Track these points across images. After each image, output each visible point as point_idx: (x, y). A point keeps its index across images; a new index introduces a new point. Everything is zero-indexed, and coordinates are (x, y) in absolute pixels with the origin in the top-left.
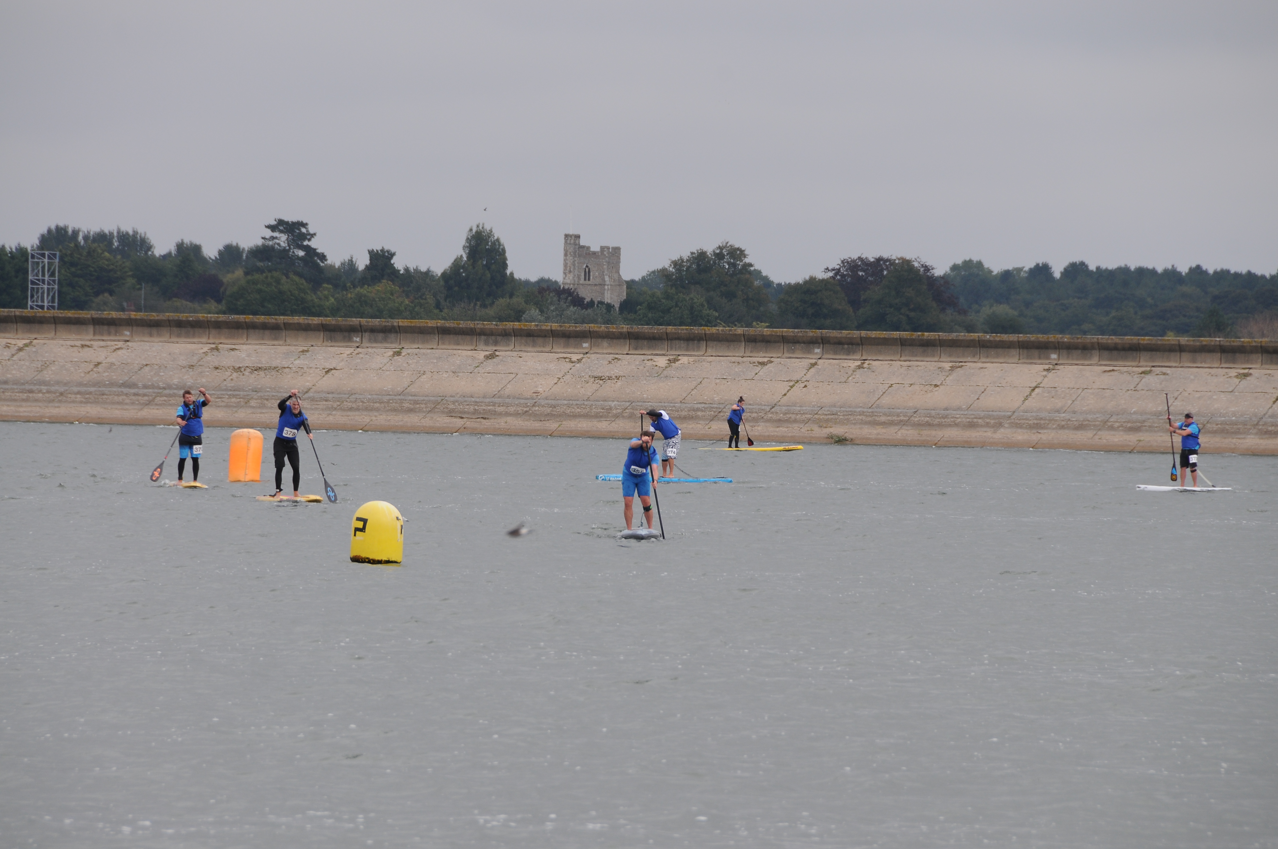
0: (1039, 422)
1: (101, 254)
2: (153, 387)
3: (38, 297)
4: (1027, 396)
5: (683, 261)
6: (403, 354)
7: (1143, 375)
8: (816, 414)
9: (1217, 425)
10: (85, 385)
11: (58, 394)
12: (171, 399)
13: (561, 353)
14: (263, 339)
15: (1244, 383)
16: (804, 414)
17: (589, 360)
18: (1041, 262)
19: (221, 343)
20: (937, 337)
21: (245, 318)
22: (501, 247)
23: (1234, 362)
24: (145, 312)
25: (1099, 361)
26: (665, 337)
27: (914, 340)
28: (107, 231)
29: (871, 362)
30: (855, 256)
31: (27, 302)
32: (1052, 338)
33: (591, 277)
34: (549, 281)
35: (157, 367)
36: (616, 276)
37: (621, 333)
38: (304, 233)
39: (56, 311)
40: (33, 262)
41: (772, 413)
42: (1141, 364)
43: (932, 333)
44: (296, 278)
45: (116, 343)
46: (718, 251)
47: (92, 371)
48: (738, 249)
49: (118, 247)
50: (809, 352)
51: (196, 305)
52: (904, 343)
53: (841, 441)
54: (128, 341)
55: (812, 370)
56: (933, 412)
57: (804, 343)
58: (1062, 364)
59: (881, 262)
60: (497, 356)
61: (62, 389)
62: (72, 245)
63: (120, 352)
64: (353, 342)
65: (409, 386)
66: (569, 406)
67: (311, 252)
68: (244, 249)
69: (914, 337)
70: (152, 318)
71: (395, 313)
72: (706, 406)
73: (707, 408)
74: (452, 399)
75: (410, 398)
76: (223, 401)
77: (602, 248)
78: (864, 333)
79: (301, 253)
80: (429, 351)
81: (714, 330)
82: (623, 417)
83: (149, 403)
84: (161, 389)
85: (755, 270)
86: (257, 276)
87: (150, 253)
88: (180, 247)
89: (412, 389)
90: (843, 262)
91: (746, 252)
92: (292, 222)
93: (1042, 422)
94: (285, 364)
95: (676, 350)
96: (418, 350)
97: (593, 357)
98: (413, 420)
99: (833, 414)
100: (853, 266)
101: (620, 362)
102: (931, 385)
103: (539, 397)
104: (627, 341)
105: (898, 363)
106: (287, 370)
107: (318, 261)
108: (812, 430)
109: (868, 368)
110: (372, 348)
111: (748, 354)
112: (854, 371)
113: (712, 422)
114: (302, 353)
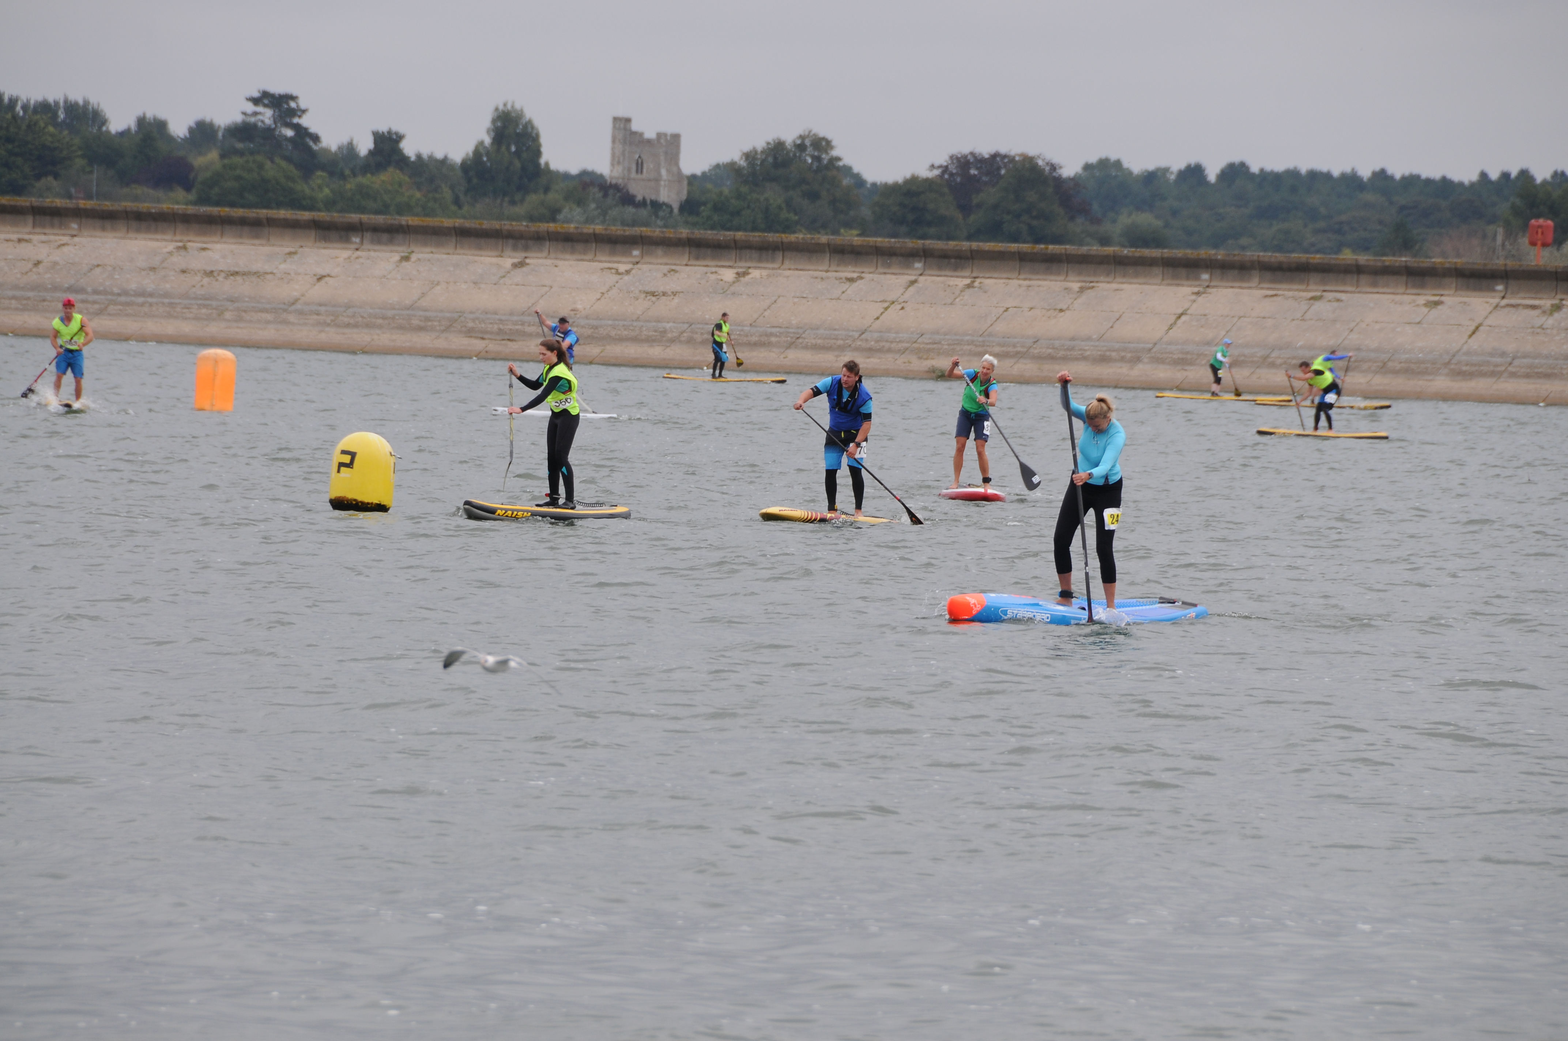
0: (1184, 356)
1: (44, 128)
2: (105, 292)
4: (1171, 325)
5: (756, 152)
6: (413, 259)
7: (1312, 301)
8: (915, 342)
9: (1401, 363)
10: (22, 289)
12: (127, 308)
13: (605, 262)
14: (241, 236)
15: (1435, 312)
16: (900, 342)
17: (640, 272)
18: (1193, 161)
19: (190, 241)
20: (1063, 251)
21: (220, 211)
22: (535, 132)
23: (1422, 286)
24: (97, 199)
25: (1259, 283)
26: (733, 245)
27: (1035, 254)
28: (51, 100)
29: (983, 280)
30: (966, 151)
32: (1204, 253)
33: (645, 170)
34: (592, 173)
35: (110, 268)
36: (675, 169)
37: (680, 240)
38: (293, 109)
41: (862, 340)
42: (1310, 287)
43: (1057, 247)
44: (283, 164)
45: (61, 237)
46: (799, 142)
47: (31, 270)
48: (824, 139)
49: (64, 121)
50: (908, 266)
51: (160, 193)
52: (1023, 258)
54: (75, 236)
55: (912, 289)
56: (1057, 343)
57: (902, 255)
58: (1214, 287)
59: (998, 159)
60: (528, 264)
62: (9, 116)
63: (65, 249)
64: (351, 243)
65: (419, 299)
66: (614, 327)
67: (302, 132)
68: (219, 127)
69: (1035, 251)
70: (106, 208)
71: (404, 209)
72: (782, 330)
73: (780, 333)
74: (472, 316)
75: (421, 313)
76: (191, 312)
77: (659, 135)
78: (975, 245)
79: (289, 133)
80: (445, 256)
81: (792, 238)
82: (680, 342)
83: (100, 313)
84: (114, 295)
85: (844, 166)
86: (237, 160)
87: (104, 129)
88: (141, 122)
89: (423, 303)
90: (951, 157)
91: (834, 143)
92: (280, 95)
93: (1189, 357)
94: (267, 268)
95: (746, 261)
96: (431, 255)
97: (645, 267)
98: (424, 340)
99: (935, 343)
100: (963, 163)
101: (677, 275)
102: (1055, 309)
103: (578, 316)
104: (687, 249)
105: (1015, 282)
106: (269, 277)
107: (311, 143)
108: (909, 362)
109: (980, 288)
110: (375, 251)
111: (833, 268)
112: (961, 291)
113: (788, 351)
114: (288, 256)
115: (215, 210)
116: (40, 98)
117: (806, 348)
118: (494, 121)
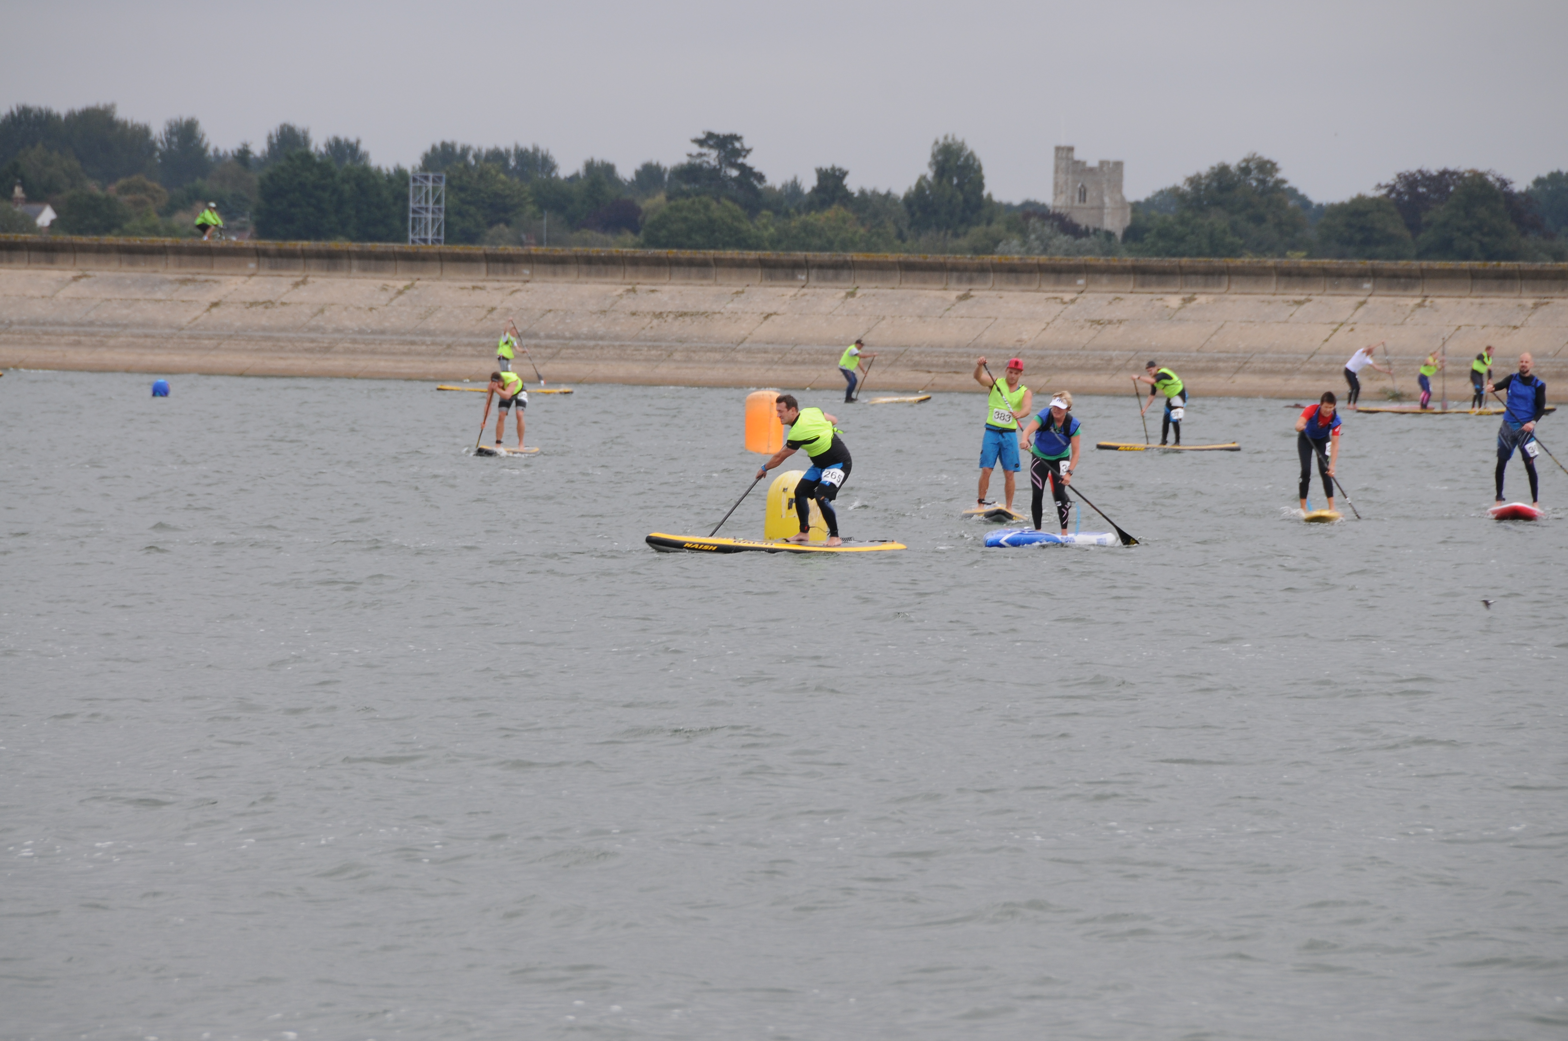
1: (496, 175)
2: (557, 337)
3: (420, 229)
6: (858, 295)
10: (478, 335)
11: (445, 347)
12: (579, 351)
13: (1050, 291)
14: (689, 278)
17: (1085, 301)
19: (639, 284)
20: (1517, 267)
21: (667, 253)
22: (976, 163)
24: (548, 244)
26: (1178, 271)
27: (1488, 271)
28: (502, 148)
29: (1434, 299)
30: (1413, 169)
31: (407, 235)
33: (1088, 198)
34: (1035, 204)
35: (562, 313)
36: (1118, 197)
37: (1124, 267)
38: (737, 149)
39: (442, 245)
40: (415, 187)
41: (1311, 363)
43: (1509, 263)
44: (729, 204)
45: (513, 284)
46: (1243, 165)
47: (485, 317)
48: (1268, 162)
49: (515, 168)
50: (1357, 287)
51: (609, 237)
52: (1475, 276)
53: (1396, 396)
54: (528, 281)
55: (1361, 310)
57: (1351, 276)
59: (1447, 176)
60: (972, 296)
61: (449, 340)
62: (461, 166)
63: (518, 295)
64: (797, 280)
66: (1060, 356)
67: (747, 172)
68: (665, 169)
69: (1487, 268)
70: (556, 254)
71: (848, 245)
72: (1229, 355)
73: (1228, 358)
74: (917, 350)
76: (641, 354)
77: (1102, 163)
78: (1425, 264)
79: (734, 173)
80: (890, 291)
81: (1238, 262)
82: (1126, 369)
83: (552, 357)
84: (566, 339)
85: (1290, 188)
86: (681, 202)
87: (553, 175)
88: (590, 166)
90: (1399, 176)
91: (1279, 166)
92: (724, 136)
94: (716, 308)
95: (1191, 287)
96: (875, 290)
97: (1090, 296)
100: (1411, 181)
101: (1122, 302)
102: (1509, 327)
103: (1023, 346)
104: (1132, 277)
105: (1469, 300)
106: (717, 316)
107: (755, 183)
109: (1431, 307)
110: (821, 288)
111: (1281, 291)
112: (1412, 311)
113: (1236, 376)
114: (735, 295)
115: (662, 252)
116: (492, 147)
117: (1254, 372)
118: (934, 155)
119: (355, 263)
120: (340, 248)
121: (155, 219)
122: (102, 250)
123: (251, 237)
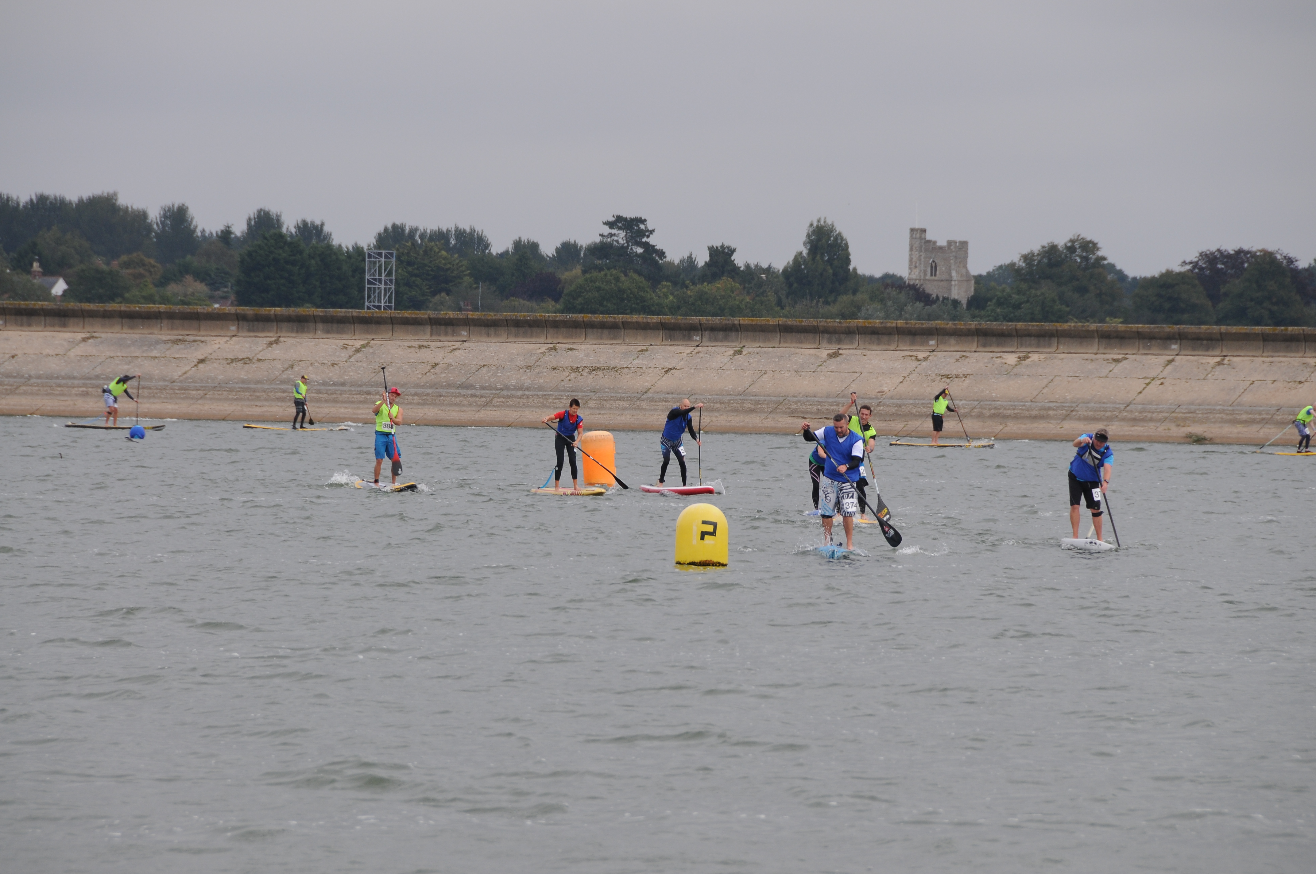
1: (439, 252)
2: (490, 388)
3: (375, 297)
5: (1033, 255)
6: (744, 353)
8: (1173, 412)
10: (423, 387)
12: (508, 400)
13: (906, 350)
14: (601, 338)
17: (935, 359)
19: (559, 343)
20: (1301, 332)
21: (583, 317)
22: (844, 242)
24: (482, 311)
26: (1014, 333)
27: (1277, 335)
28: (445, 230)
29: (1231, 358)
30: (1213, 249)
31: (364, 303)
33: (938, 273)
34: (893, 276)
35: (494, 368)
36: (964, 271)
37: (969, 330)
38: (643, 230)
39: (393, 311)
40: (370, 261)
41: (1127, 411)
43: (1296, 328)
44: (636, 276)
45: (453, 343)
46: (1069, 244)
47: (429, 371)
48: (1091, 242)
49: (454, 246)
50: (1166, 348)
51: (534, 304)
52: (1266, 339)
53: (1199, 440)
54: (465, 341)
55: (1170, 367)
57: (1161, 339)
59: (1242, 254)
60: (841, 354)
62: (409, 244)
63: (457, 353)
64: (693, 340)
65: (750, 386)
66: (915, 405)
67: (650, 249)
68: (581, 246)
69: (1277, 332)
70: (490, 318)
71: (736, 311)
72: (1058, 405)
74: (795, 399)
75: (752, 398)
77: (950, 243)
78: (1223, 328)
79: (640, 250)
80: (771, 350)
81: (1066, 326)
82: (971, 416)
83: (486, 405)
84: (498, 390)
85: (1109, 264)
86: (595, 274)
87: (487, 251)
88: (518, 244)
89: (754, 389)
90: (1201, 254)
91: (1099, 245)
92: (630, 218)
94: (623, 363)
95: (1026, 347)
96: (760, 348)
97: (940, 354)
98: (755, 420)
99: (1191, 413)
100: (1211, 259)
101: (968, 359)
102: (1295, 382)
103: (884, 397)
104: (976, 339)
105: (1261, 359)
106: (625, 371)
107: (657, 258)
108: (1169, 429)
109: (1229, 365)
110: (713, 347)
111: (1102, 351)
112: (1213, 368)
113: (1064, 422)
114: (640, 353)
115: (579, 317)
116: (435, 228)
117: (1079, 419)
118: (808, 236)
119: (320, 326)
120: (308, 313)
121: (151, 289)
122: (107, 316)
123: (232, 304)
